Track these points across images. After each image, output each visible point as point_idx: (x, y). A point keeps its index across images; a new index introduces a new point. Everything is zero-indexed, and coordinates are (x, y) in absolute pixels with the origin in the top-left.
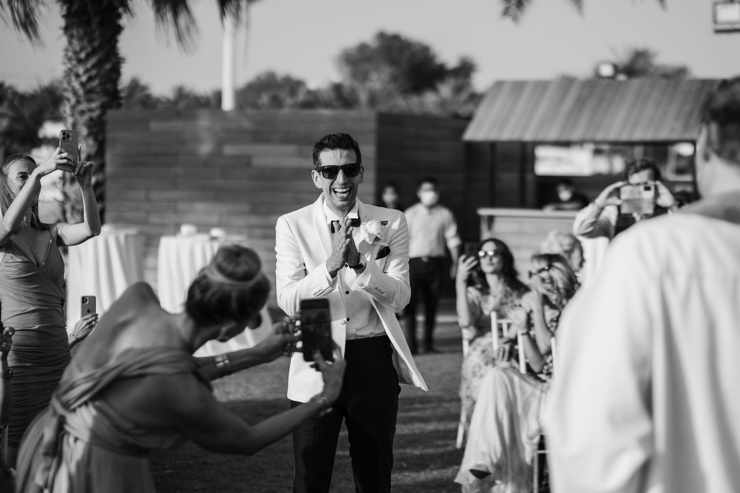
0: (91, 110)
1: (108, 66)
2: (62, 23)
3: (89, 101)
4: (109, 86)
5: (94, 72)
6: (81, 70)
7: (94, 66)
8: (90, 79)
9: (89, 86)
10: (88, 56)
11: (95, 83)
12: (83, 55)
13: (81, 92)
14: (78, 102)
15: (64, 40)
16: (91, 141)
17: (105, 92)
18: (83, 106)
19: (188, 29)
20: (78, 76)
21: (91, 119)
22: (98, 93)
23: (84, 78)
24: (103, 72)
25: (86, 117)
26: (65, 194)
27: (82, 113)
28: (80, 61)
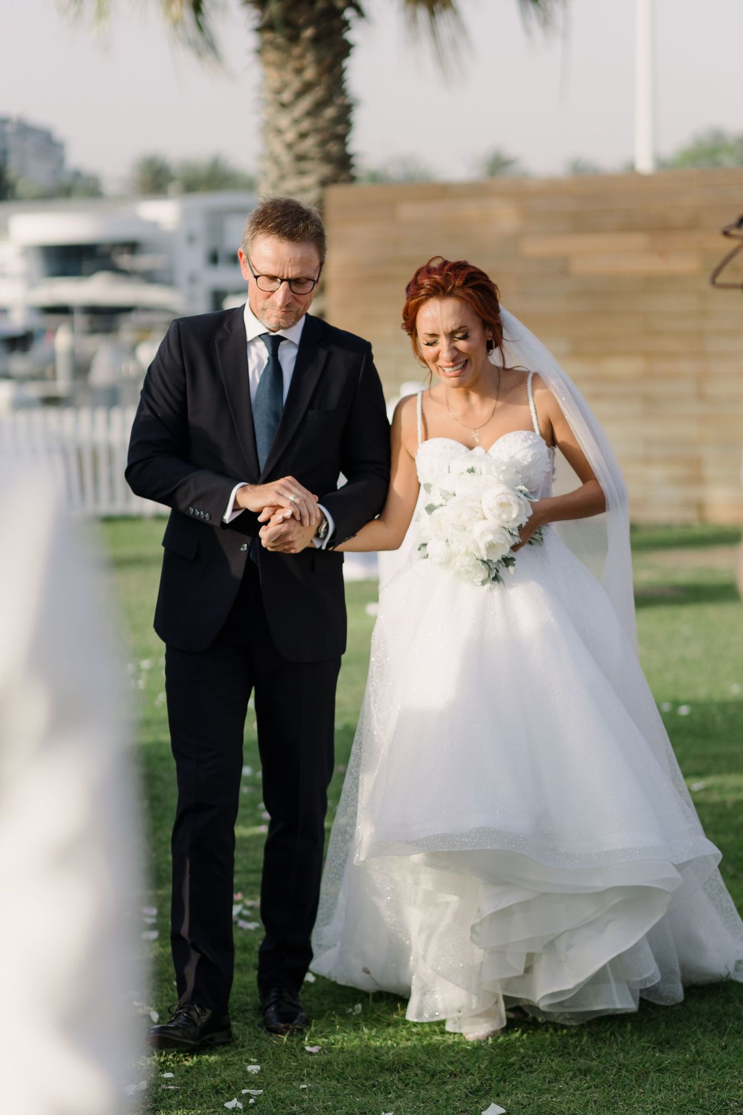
1: (330, 112)
3: (302, 173)
4: (333, 148)
5: (306, 125)
6: (284, 121)
7: (307, 113)
8: (301, 136)
9: (299, 148)
10: (297, 97)
12: (286, 96)
13: (286, 158)
14: (282, 178)
17: (327, 158)
19: (454, 44)
20: (279, 132)
22: (314, 160)
23: (290, 136)
24: (322, 123)
28: (284, 106)
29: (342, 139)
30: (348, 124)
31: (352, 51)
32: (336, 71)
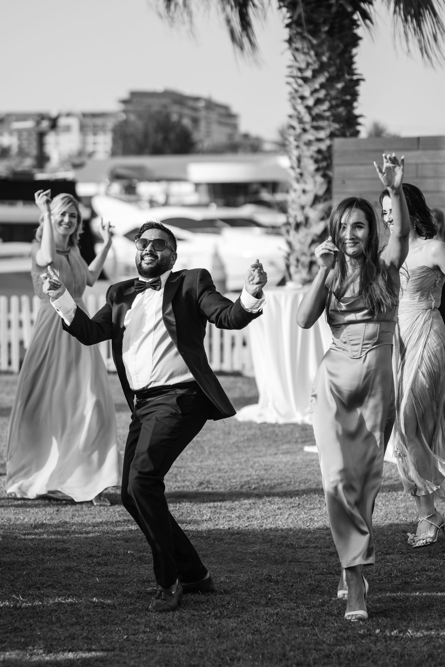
0: (319, 140)
1: (340, 85)
2: (286, 33)
3: (317, 128)
4: (343, 110)
6: (306, 91)
7: (322, 86)
8: (318, 102)
9: (316, 111)
10: (316, 73)
11: (325, 106)
12: (308, 74)
13: (307, 118)
14: (304, 131)
15: (288, 55)
16: (319, 179)
17: (336, 118)
18: (310, 136)
20: (302, 98)
21: (319, 151)
22: (327, 119)
23: (310, 102)
24: (333, 93)
25: (314, 148)
26: (290, 244)
27: (309, 143)
28: (305, 80)
29: (349, 105)
30: (355, 95)
31: (360, 42)
32: (347, 56)
